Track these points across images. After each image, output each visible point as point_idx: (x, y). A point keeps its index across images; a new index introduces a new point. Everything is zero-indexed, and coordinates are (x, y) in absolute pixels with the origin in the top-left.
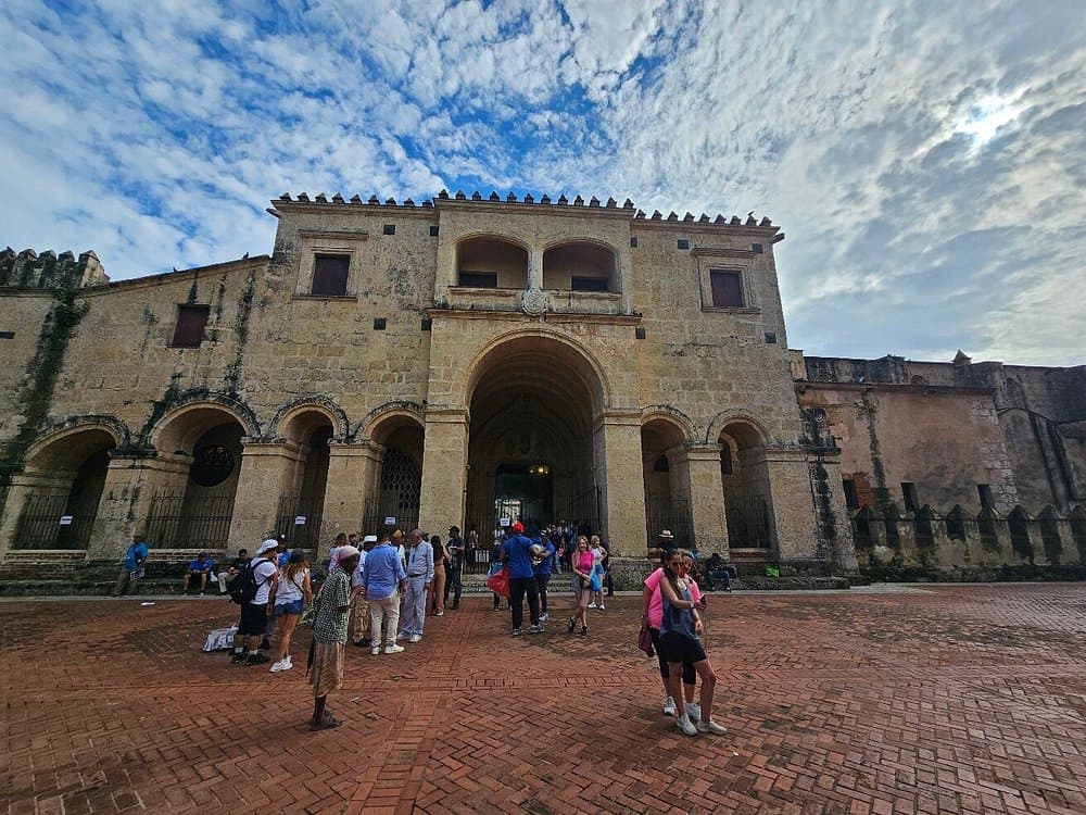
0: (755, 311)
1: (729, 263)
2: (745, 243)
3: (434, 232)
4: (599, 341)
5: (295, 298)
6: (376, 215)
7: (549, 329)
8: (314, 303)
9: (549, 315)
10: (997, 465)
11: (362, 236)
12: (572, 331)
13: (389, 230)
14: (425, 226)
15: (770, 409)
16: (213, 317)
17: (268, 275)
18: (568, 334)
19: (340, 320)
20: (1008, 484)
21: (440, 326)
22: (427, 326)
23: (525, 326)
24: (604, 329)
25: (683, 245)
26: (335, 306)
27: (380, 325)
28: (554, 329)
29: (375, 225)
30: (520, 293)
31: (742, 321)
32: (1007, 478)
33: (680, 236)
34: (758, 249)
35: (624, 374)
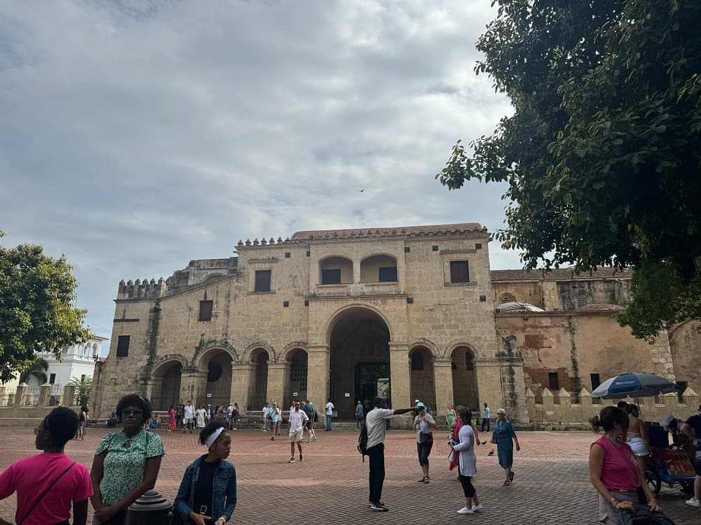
0: (475, 284)
1: (461, 257)
2: (471, 244)
3: (308, 254)
4: (387, 307)
5: (249, 294)
6: (281, 248)
7: (363, 304)
8: (257, 296)
9: (363, 296)
10: (662, 360)
11: (275, 260)
12: (374, 303)
13: (288, 255)
14: (304, 252)
15: (480, 338)
16: (215, 306)
17: (236, 284)
18: (372, 305)
19: (268, 304)
20: (669, 373)
21: (312, 304)
22: (307, 304)
23: (351, 303)
24: (390, 301)
25: (435, 248)
26: (266, 296)
27: (286, 304)
28: (365, 303)
29: (280, 254)
30: (349, 285)
31: (467, 290)
32: (669, 369)
33: (434, 244)
34: (479, 246)
35: (401, 324)
